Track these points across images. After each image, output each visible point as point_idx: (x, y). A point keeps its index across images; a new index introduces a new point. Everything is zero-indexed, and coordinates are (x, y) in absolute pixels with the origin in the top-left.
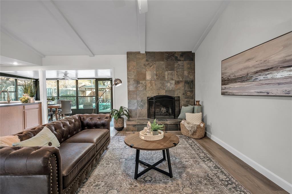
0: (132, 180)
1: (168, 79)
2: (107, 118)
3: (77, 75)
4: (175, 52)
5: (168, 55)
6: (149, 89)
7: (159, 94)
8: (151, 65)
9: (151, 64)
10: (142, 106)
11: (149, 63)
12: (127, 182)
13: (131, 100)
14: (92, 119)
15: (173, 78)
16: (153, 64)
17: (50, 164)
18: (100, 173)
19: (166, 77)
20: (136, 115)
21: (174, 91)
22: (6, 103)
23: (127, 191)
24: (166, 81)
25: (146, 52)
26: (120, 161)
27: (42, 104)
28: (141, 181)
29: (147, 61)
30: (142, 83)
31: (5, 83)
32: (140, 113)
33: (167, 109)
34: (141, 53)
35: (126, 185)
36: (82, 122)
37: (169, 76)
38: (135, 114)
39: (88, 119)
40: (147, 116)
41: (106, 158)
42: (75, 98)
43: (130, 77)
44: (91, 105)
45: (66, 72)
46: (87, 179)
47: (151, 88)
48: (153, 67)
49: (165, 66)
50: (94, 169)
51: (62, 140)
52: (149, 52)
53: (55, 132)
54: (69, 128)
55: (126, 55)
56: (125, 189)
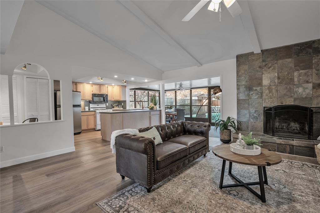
0: (217, 188)
1: (299, 81)
2: (205, 126)
3: (191, 85)
4: (314, 42)
5: (299, 47)
6: (267, 97)
7: (282, 103)
8: (270, 66)
9: (270, 64)
10: (256, 118)
11: (267, 64)
12: (211, 188)
13: (241, 110)
14: (192, 126)
15: (309, 79)
16: (274, 64)
17: (148, 148)
18: (191, 174)
19: (296, 79)
20: (248, 128)
21: (311, 99)
22: (141, 110)
23: (208, 194)
24: (295, 85)
25: (262, 51)
26: (212, 170)
27: (162, 111)
28: (225, 192)
29: (264, 62)
30: (256, 90)
31: (143, 95)
32: (253, 126)
33: (300, 125)
34: (255, 53)
35: (209, 189)
36: (184, 128)
37: (300, 78)
38: (246, 127)
39: (189, 126)
40: (263, 131)
41: (201, 164)
42: (189, 107)
43: (239, 84)
44: (204, 114)
45: (181, 83)
46: (179, 174)
47: (269, 95)
48: (272, 67)
49: (293, 64)
50: (187, 169)
51: (166, 139)
52: (267, 50)
53: (161, 132)
54: (172, 131)
55: (236, 59)
56: (206, 192)
